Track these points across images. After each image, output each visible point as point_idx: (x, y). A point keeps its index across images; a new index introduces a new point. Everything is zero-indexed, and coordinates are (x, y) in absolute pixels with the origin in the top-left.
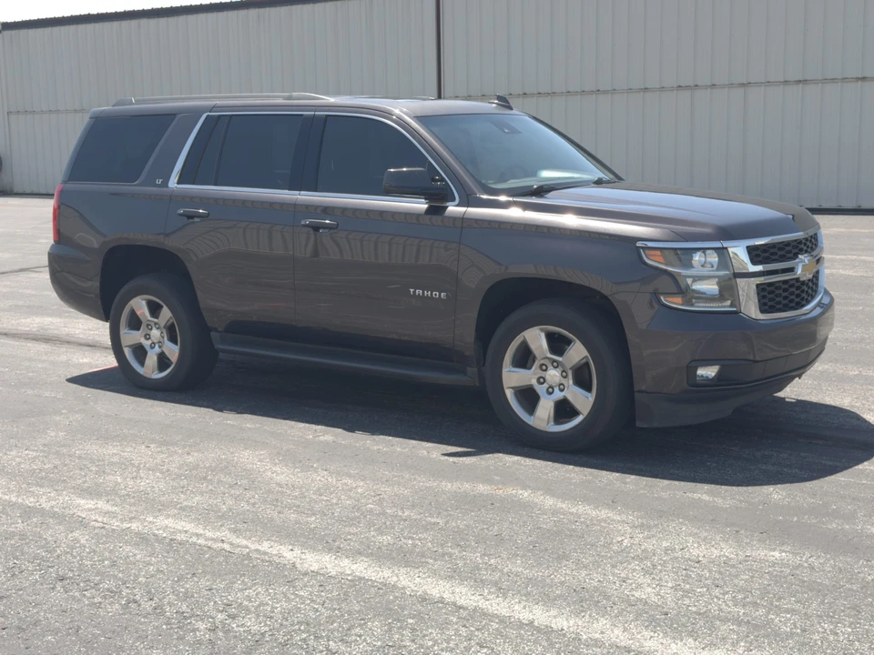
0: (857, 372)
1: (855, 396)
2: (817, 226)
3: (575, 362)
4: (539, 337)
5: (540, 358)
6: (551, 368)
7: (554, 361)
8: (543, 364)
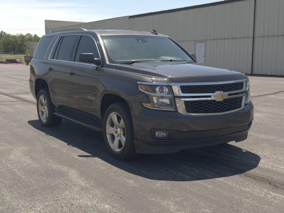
2: (248, 78)
3: (121, 126)
4: (114, 116)
5: (115, 124)
6: (118, 128)
7: (119, 125)
8: (116, 126)
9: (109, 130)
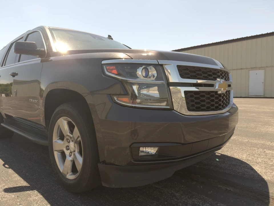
0: (247, 141)
1: (248, 153)
3: (76, 138)
4: (63, 123)
5: (65, 135)
6: (71, 141)
7: (71, 138)
8: (67, 139)
9: (58, 144)
